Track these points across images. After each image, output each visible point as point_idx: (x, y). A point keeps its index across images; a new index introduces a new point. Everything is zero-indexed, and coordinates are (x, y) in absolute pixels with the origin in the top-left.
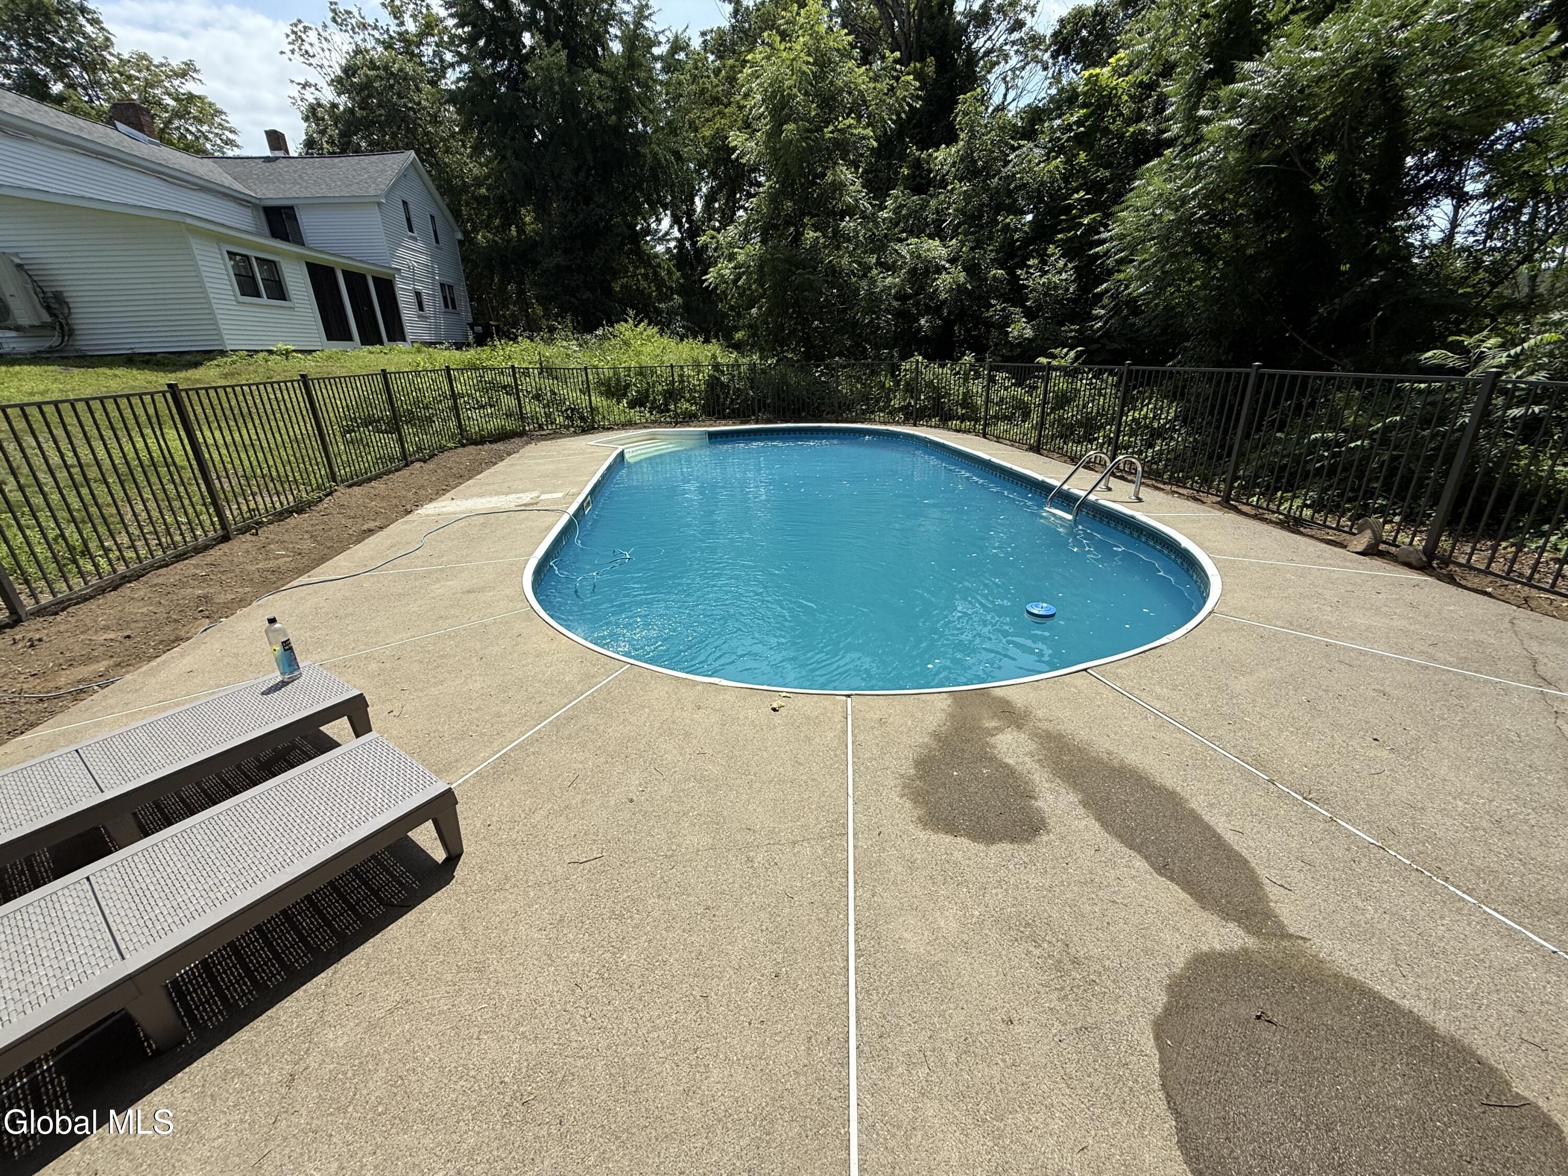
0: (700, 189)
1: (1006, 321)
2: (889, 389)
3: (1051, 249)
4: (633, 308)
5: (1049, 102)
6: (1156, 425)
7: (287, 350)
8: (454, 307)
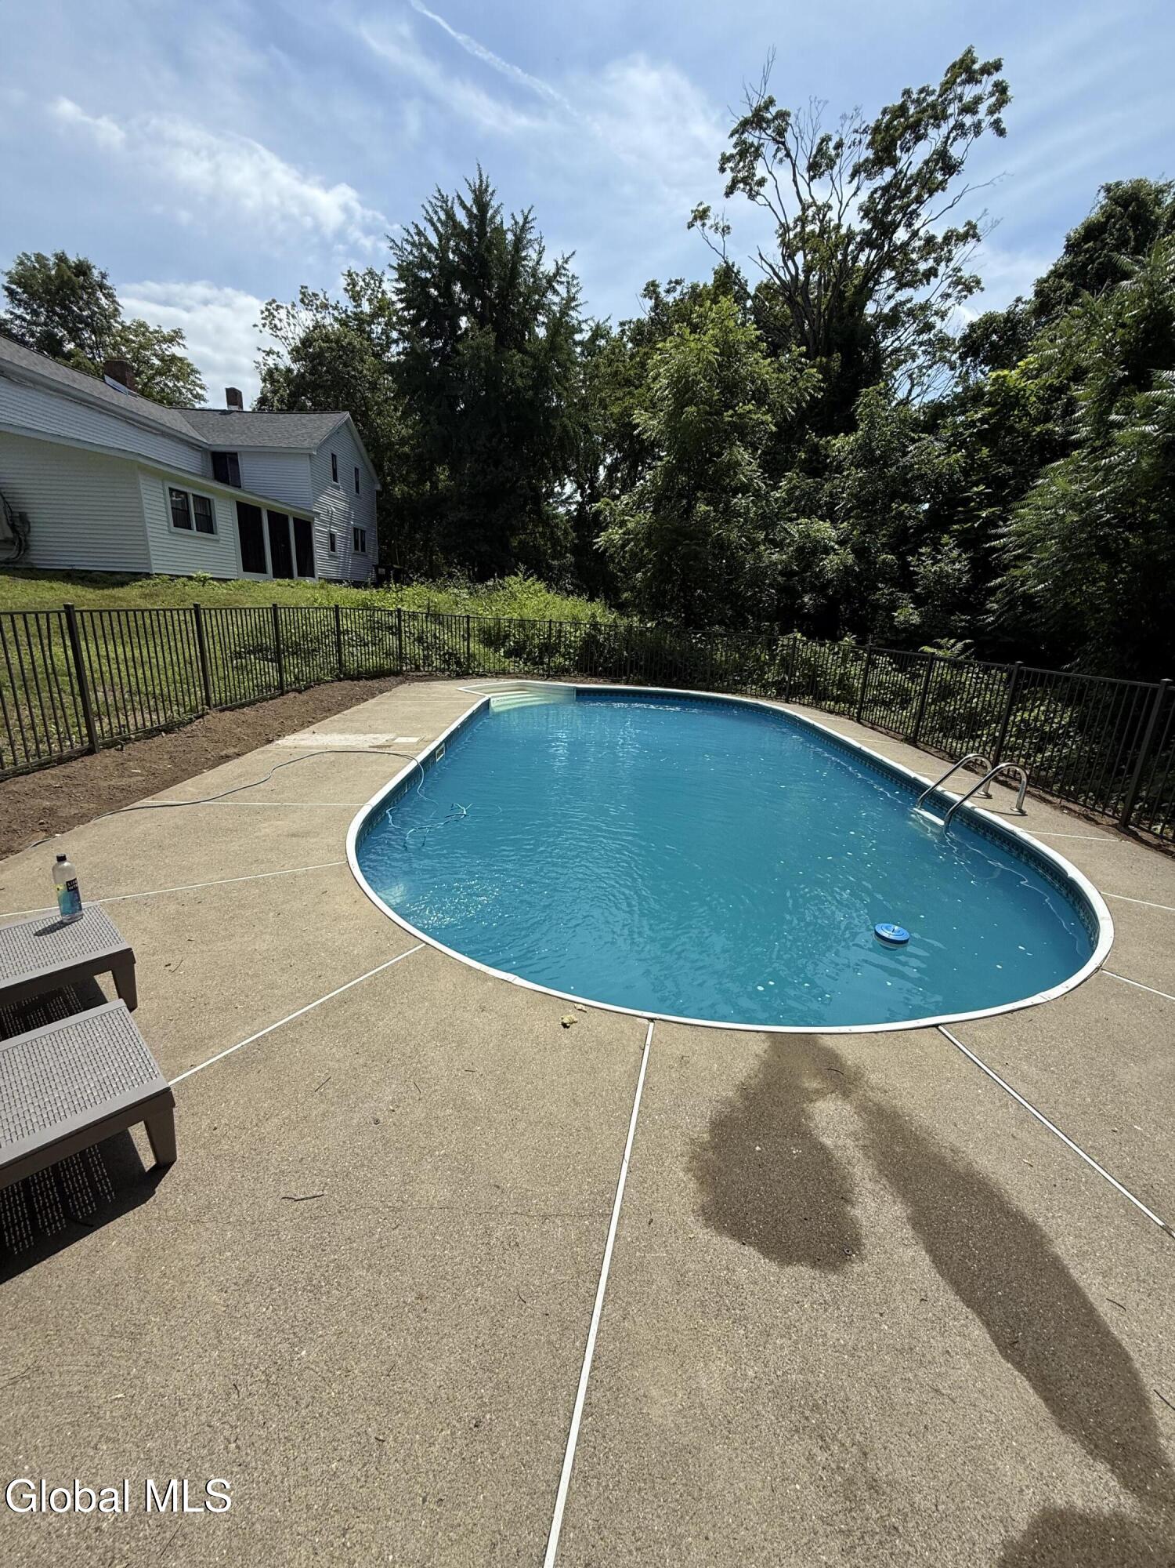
0: (604, 460)
1: (893, 606)
2: (765, 663)
3: (945, 539)
4: (525, 563)
5: (954, 399)
6: (1047, 728)
7: (205, 577)
8: (363, 550)
